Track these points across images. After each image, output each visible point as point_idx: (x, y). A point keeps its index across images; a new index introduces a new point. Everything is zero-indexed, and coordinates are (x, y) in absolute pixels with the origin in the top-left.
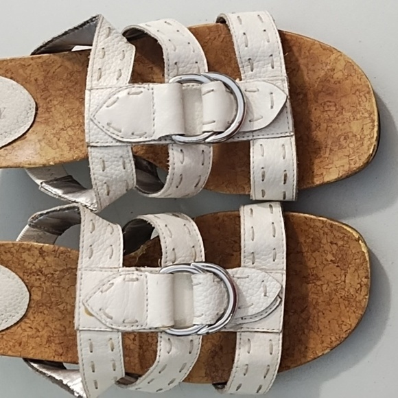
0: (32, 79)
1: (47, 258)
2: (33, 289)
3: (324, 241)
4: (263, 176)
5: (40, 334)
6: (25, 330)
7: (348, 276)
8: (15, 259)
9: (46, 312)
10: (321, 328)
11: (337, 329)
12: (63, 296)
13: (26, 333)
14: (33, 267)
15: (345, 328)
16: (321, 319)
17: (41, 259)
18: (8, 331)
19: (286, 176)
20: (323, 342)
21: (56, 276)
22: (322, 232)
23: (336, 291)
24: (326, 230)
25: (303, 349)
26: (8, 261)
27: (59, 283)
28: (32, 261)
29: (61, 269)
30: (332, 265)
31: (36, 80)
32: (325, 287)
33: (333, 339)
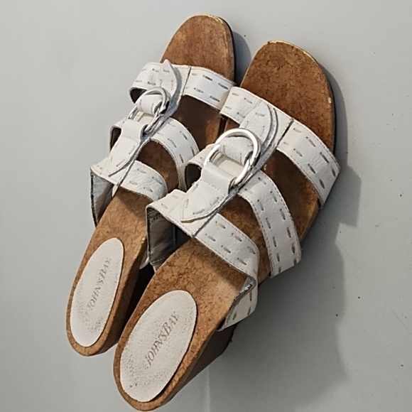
0: (106, 234)
1: (175, 264)
2: (187, 287)
3: (264, 70)
4: (199, 91)
5: (213, 303)
6: (205, 311)
7: (289, 61)
8: (163, 286)
9: (205, 290)
10: (314, 98)
11: (318, 85)
12: (204, 272)
13: (207, 312)
14: (175, 277)
15: (319, 79)
16: (310, 95)
17: (173, 268)
18: (198, 324)
19: (207, 77)
20: (322, 100)
21: (190, 267)
22: (258, 68)
23: (296, 75)
24: (258, 64)
25: (322, 118)
26: (161, 291)
27: (195, 269)
28: (170, 275)
29: (187, 260)
30: (280, 71)
31: (108, 232)
32: (292, 83)
33: (323, 91)
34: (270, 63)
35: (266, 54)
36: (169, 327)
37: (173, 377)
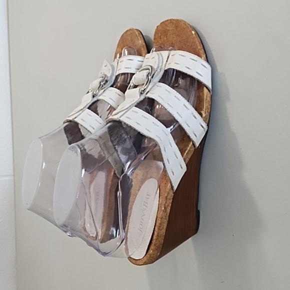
3: (160, 42)
7: (169, 29)
10: (186, 38)
20: (190, 35)
23: (175, 33)
32: (174, 39)
34: (162, 37)
35: (158, 33)
36: (147, 203)
37: (154, 229)
